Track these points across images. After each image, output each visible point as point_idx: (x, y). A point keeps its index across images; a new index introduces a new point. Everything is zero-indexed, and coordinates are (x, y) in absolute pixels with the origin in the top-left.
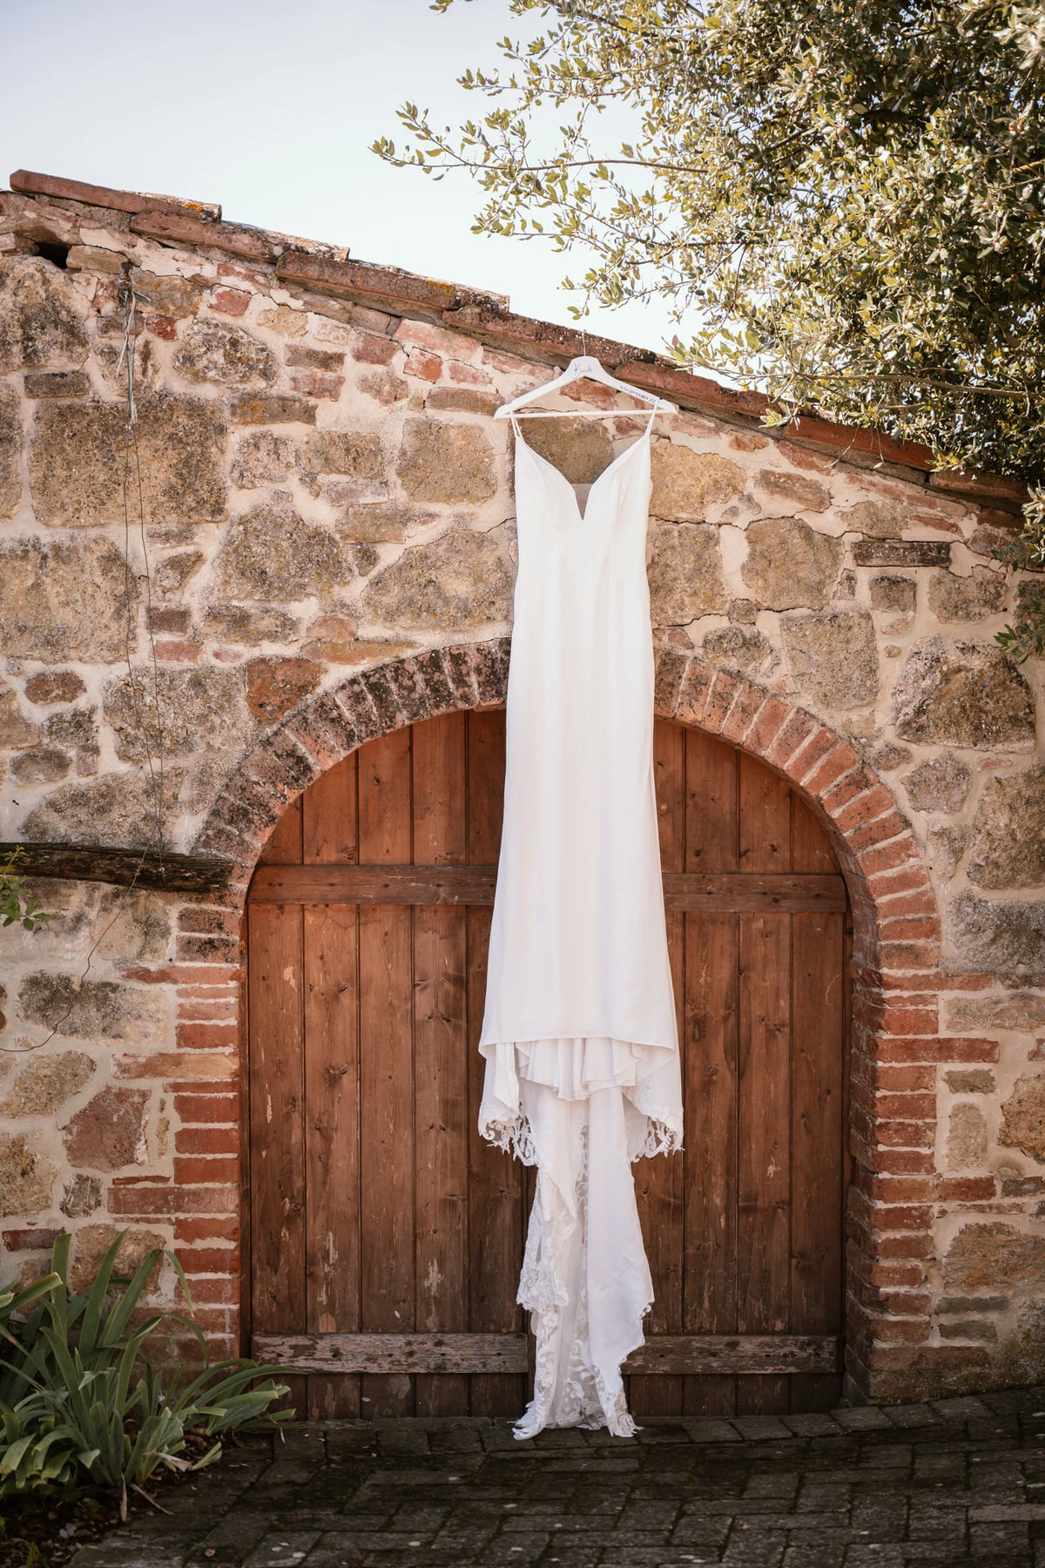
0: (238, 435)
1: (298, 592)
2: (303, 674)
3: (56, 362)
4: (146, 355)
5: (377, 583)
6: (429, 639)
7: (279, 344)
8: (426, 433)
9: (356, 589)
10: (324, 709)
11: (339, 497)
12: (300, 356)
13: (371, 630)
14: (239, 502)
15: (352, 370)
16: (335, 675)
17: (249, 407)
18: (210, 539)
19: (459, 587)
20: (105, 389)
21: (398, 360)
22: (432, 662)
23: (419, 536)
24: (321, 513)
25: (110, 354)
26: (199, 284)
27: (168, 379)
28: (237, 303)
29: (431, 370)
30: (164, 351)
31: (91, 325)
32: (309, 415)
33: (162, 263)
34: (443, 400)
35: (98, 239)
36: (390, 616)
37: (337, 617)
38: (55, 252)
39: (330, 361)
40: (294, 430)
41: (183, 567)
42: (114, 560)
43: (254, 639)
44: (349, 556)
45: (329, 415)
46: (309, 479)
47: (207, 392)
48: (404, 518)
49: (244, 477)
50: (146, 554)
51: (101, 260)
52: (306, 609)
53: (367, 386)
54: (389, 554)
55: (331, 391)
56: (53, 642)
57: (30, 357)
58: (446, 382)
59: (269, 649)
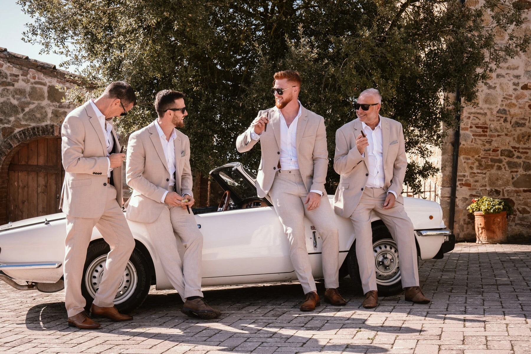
1: (11, 116)
2: (12, 130)
5: (25, 115)
6: (33, 125)
7: (8, 73)
8: (33, 88)
9: (21, 116)
10: (15, 136)
11: (18, 99)
12: (12, 75)
13: (23, 123)
15: (21, 77)
16: (17, 130)
19: (38, 116)
21: (29, 76)
22: (34, 128)
23: (32, 106)
24: (15, 102)
29: (34, 78)
32: (13, 85)
34: (36, 83)
36: (26, 120)
37: (18, 120)
39: (17, 76)
40: (11, 88)
43: (3, 124)
44: (20, 110)
45: (17, 85)
46: (13, 96)
48: (29, 103)
52: (12, 119)
53: (23, 80)
54: (27, 110)
55: (17, 81)
58: (37, 80)
59: (6, 125)
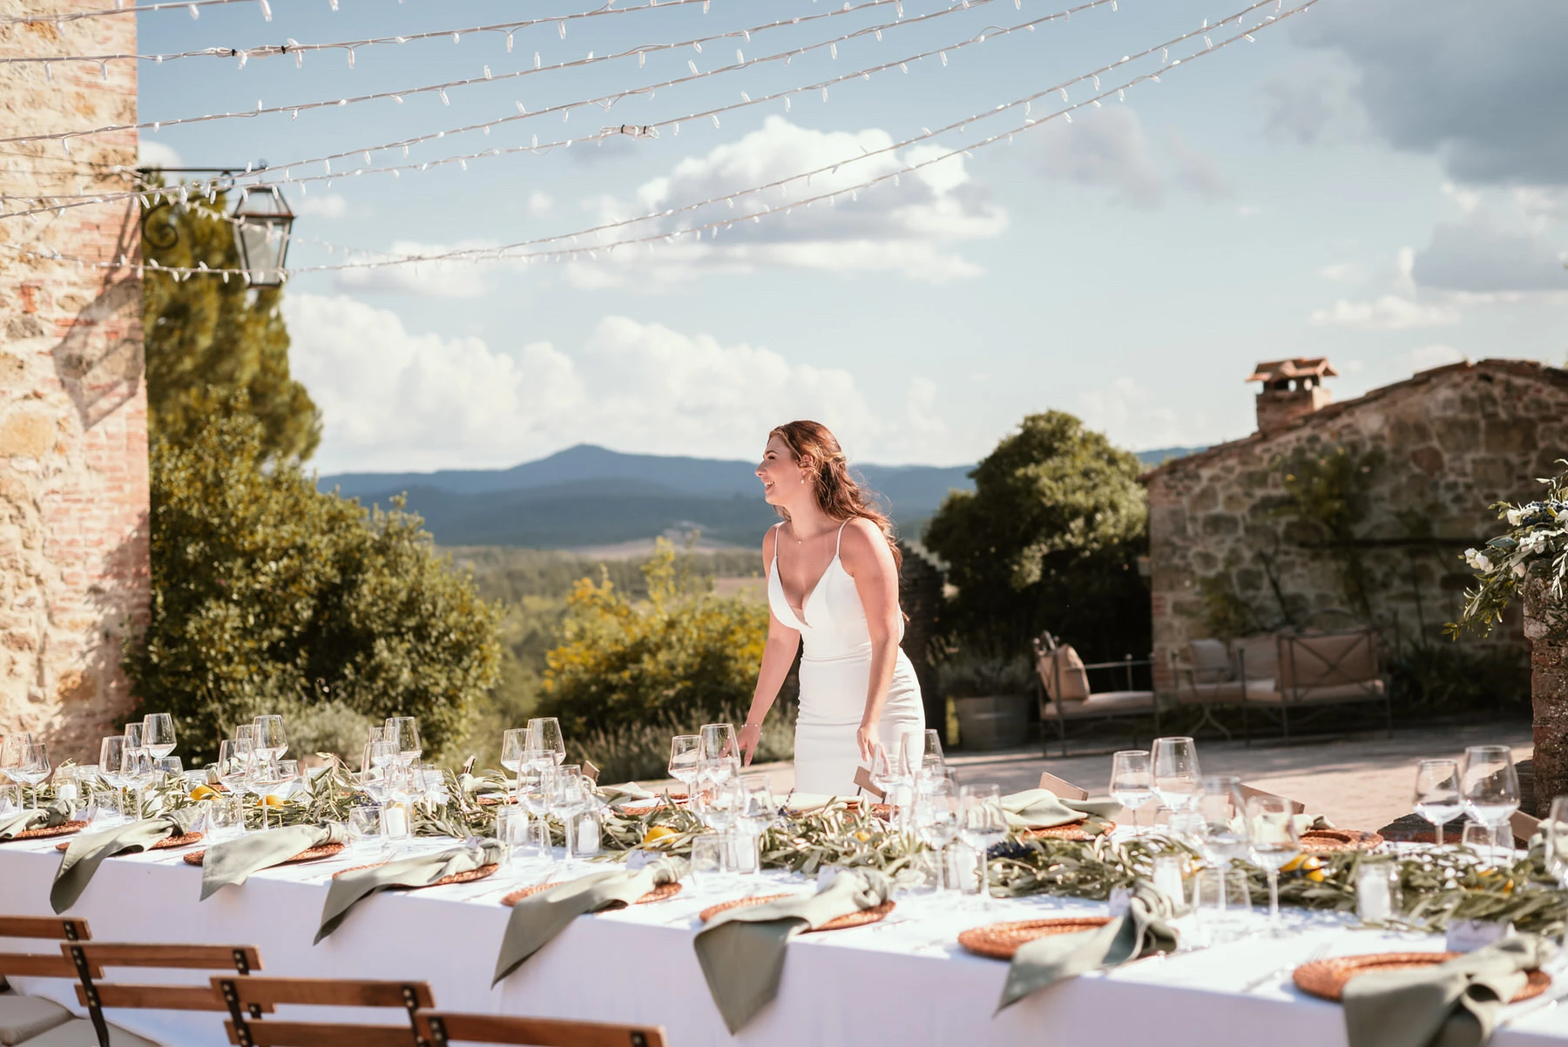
0: (1540, 427)
3: (1490, 409)
4: (1515, 407)
14: (1542, 445)
17: (1545, 419)
18: (1534, 456)
20: (1503, 415)
25: (1504, 407)
26: (1527, 387)
27: (1521, 412)
28: (1539, 391)
30: (1520, 405)
31: (1499, 400)
33: (1519, 381)
35: (1501, 376)
38: (1488, 379)
41: (1526, 464)
42: (1507, 463)
47: (1533, 415)
49: (1543, 438)
50: (1514, 458)
51: (1502, 382)
56: (1490, 484)
57: (1483, 408)
